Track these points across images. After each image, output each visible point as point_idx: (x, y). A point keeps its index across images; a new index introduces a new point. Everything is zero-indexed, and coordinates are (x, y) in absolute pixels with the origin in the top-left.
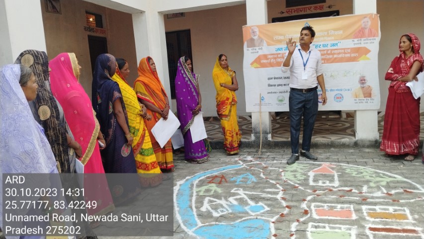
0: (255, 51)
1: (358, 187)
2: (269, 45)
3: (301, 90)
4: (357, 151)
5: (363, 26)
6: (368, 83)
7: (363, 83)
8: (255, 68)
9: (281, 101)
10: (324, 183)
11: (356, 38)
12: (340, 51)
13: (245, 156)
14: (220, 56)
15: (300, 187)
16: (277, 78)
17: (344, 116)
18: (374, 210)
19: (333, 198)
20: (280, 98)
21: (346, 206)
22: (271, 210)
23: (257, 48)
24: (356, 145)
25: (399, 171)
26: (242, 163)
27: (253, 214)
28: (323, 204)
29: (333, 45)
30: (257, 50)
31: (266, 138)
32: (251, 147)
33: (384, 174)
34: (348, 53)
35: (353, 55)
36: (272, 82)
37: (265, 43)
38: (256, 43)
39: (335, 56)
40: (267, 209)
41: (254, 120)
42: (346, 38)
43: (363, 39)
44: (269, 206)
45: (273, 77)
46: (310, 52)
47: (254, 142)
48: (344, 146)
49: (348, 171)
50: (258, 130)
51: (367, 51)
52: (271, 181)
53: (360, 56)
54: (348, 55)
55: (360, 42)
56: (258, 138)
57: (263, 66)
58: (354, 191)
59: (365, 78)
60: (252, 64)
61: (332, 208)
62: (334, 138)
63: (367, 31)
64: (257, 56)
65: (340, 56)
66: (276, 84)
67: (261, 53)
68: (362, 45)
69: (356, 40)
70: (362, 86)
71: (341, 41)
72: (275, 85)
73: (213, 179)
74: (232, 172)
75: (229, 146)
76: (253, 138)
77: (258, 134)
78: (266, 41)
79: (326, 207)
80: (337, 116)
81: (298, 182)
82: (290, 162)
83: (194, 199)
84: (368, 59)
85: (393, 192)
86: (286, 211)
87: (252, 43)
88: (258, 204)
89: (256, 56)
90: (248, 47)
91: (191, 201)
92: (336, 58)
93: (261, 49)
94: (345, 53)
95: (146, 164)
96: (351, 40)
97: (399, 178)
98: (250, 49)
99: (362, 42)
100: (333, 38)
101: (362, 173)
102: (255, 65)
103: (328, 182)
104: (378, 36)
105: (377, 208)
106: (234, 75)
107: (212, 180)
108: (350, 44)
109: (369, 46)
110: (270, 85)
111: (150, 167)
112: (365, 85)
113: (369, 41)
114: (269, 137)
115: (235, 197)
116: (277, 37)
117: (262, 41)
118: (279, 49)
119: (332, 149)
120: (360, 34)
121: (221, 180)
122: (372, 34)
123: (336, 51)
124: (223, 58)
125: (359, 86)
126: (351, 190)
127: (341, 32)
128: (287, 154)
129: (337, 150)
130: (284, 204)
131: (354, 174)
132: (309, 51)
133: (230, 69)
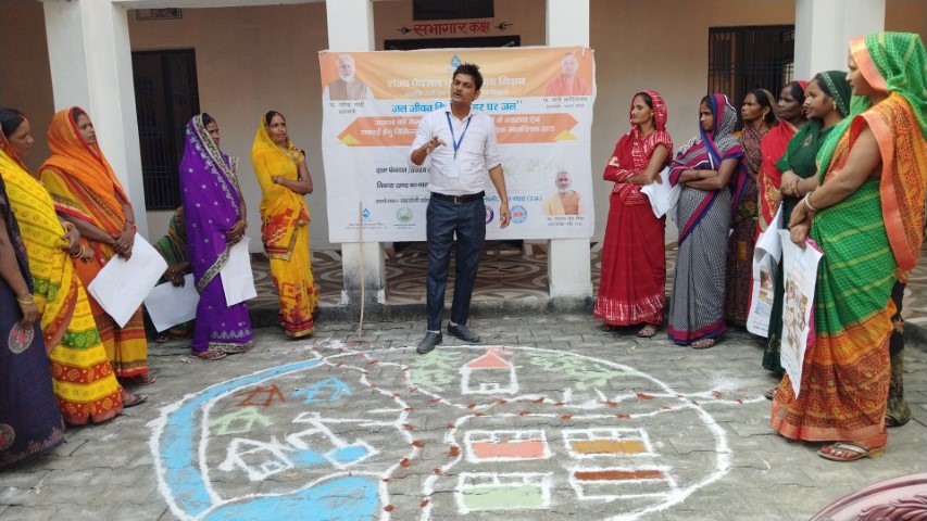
0: (347, 108)
1: (556, 392)
2: (377, 97)
3: (450, 198)
4: (553, 321)
5: (564, 70)
6: (573, 187)
7: (563, 186)
8: (349, 145)
9: (405, 218)
10: (490, 388)
11: (549, 94)
12: (521, 120)
13: (327, 339)
14: (269, 116)
15: (443, 401)
16: (396, 170)
17: (529, 250)
18: (585, 436)
19: (508, 419)
20: (404, 213)
21: (531, 432)
22: (380, 455)
23: (352, 102)
24: (551, 308)
25: (627, 358)
26: (318, 356)
27: (342, 467)
28: (486, 432)
29: (507, 106)
30: (353, 107)
31: (374, 299)
32: (339, 320)
33: (601, 365)
34: (536, 124)
35: (545, 129)
36: (386, 178)
37: (369, 94)
38: (351, 91)
39: (511, 129)
40: (373, 451)
41: (348, 259)
42: (532, 93)
43: (563, 98)
44: (377, 445)
45: (388, 167)
46: (469, 119)
47: (347, 308)
48: (528, 311)
49: (535, 361)
50: (356, 283)
51: (569, 122)
52: (383, 392)
53: (558, 131)
54: (537, 129)
55: (557, 103)
56: (355, 299)
57: (366, 141)
58: (545, 401)
59: (567, 176)
60: (341, 137)
61: (505, 438)
62: (509, 296)
63: (571, 81)
64: (353, 120)
65: (521, 129)
66: (395, 182)
67: (360, 113)
68: (562, 111)
69: (550, 98)
70: (562, 191)
71: (524, 99)
72: (392, 185)
73: (250, 397)
74: (297, 377)
75: (290, 319)
76: (344, 298)
77: (355, 292)
78: (372, 89)
79: (493, 439)
80: (517, 252)
81: (440, 390)
82: (424, 347)
83: (204, 444)
84: (573, 138)
85: (618, 399)
86: (413, 453)
87: (341, 90)
88: (354, 445)
89: (351, 118)
90: (332, 99)
91: (196, 450)
92: (513, 134)
93: (362, 104)
94: (530, 124)
95: (80, 370)
96: (542, 98)
97: (630, 371)
98: (337, 103)
99: (563, 103)
100: (507, 92)
101: (561, 364)
102: (348, 138)
103: (497, 385)
104: (590, 94)
105: (589, 432)
106: (302, 159)
107: (248, 397)
108: (538, 106)
109: (574, 113)
110: (380, 185)
111: (91, 375)
112: (566, 190)
113: (576, 103)
114: (381, 296)
115: (302, 434)
116: (393, 82)
117: (362, 87)
118: (399, 108)
119: (507, 318)
120: (558, 87)
121: (269, 397)
122: (580, 90)
123: (513, 120)
124: (276, 119)
125: (556, 190)
126: (541, 400)
127: (522, 81)
128: (417, 332)
129: (515, 319)
130: (410, 437)
131: (547, 366)
132: (466, 118)
133: (291, 145)
